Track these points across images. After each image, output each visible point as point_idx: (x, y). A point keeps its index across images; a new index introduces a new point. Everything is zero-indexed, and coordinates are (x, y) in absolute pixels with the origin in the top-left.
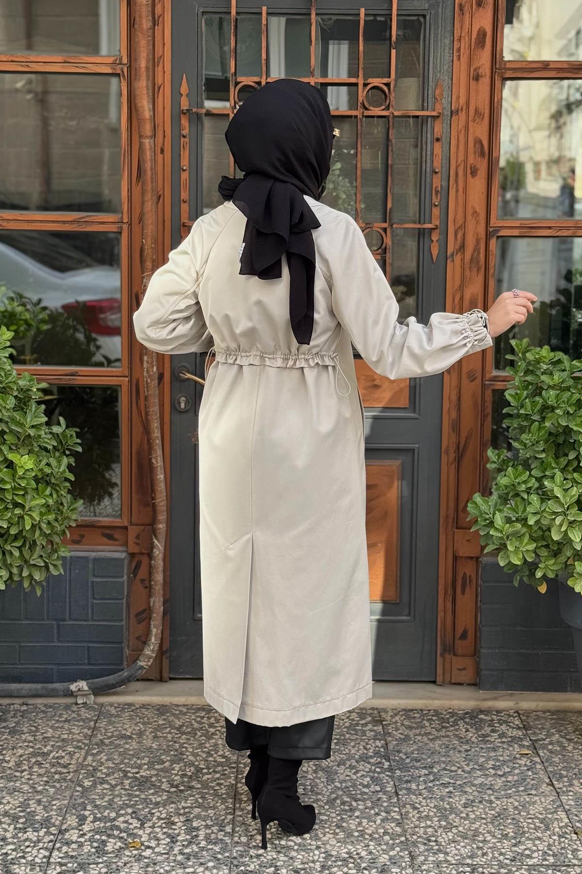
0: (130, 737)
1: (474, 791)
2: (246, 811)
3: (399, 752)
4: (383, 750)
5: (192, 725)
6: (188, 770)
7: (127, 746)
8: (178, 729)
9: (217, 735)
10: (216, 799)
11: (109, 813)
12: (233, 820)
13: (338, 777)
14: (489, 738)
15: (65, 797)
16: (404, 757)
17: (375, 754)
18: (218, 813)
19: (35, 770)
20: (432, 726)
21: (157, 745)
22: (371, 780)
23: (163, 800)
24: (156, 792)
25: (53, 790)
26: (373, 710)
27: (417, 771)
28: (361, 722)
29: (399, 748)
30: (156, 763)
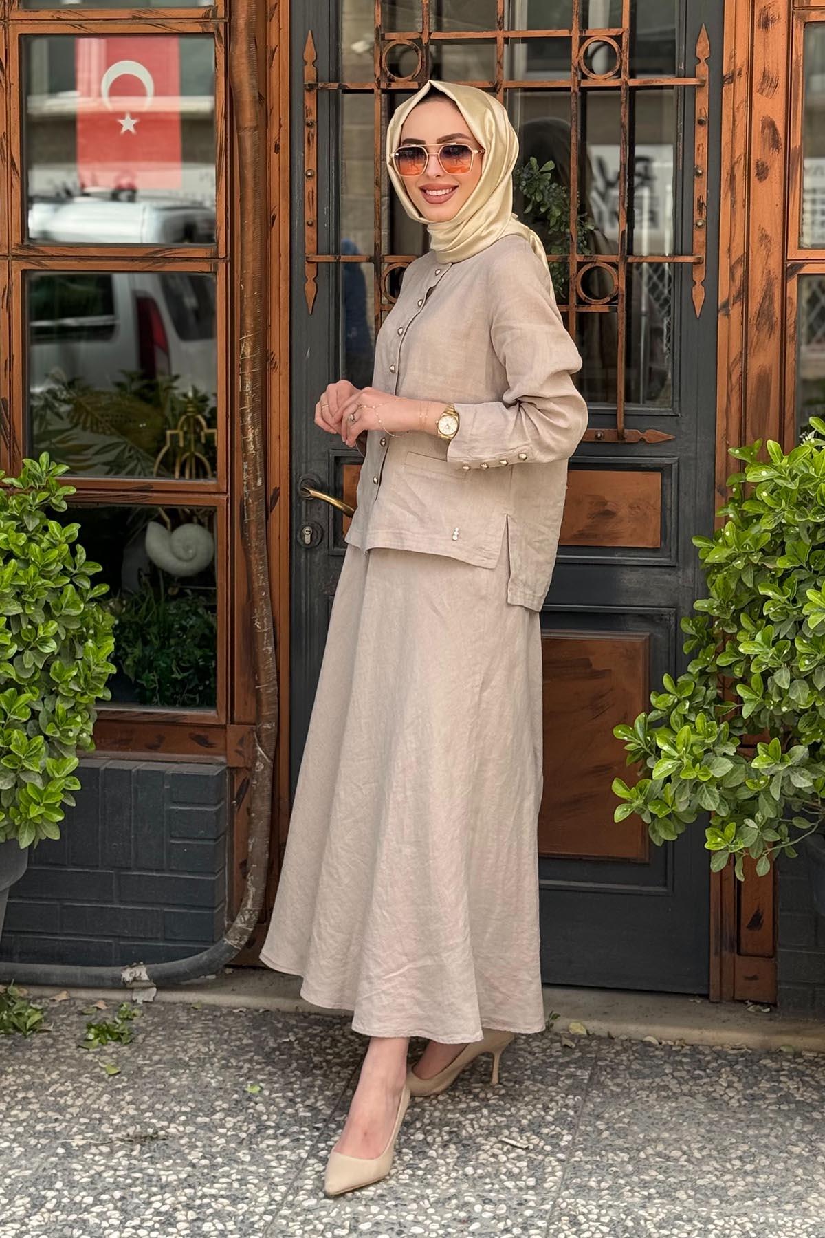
0: (187, 1065)
1: (689, 1196)
2: (299, 1210)
3: (599, 1117)
4: (572, 1113)
5: (294, 1048)
6: (245, 1128)
7: (173, 1080)
8: (268, 1055)
9: (322, 1068)
10: (262, 1184)
11: (83, 1197)
12: (267, 1224)
13: (477, 1159)
14: (761, 1103)
15: (32, 1164)
16: (602, 1127)
17: (556, 1119)
18: (252, 1209)
19: (13, 1113)
20: (675, 1074)
21: (219, 1081)
22: (528, 1166)
23: (179, 1179)
24: (175, 1164)
25: (22, 1149)
26: (591, 1040)
27: (611, 1155)
28: (561, 1060)
29: (601, 1110)
30: (201, 1114)
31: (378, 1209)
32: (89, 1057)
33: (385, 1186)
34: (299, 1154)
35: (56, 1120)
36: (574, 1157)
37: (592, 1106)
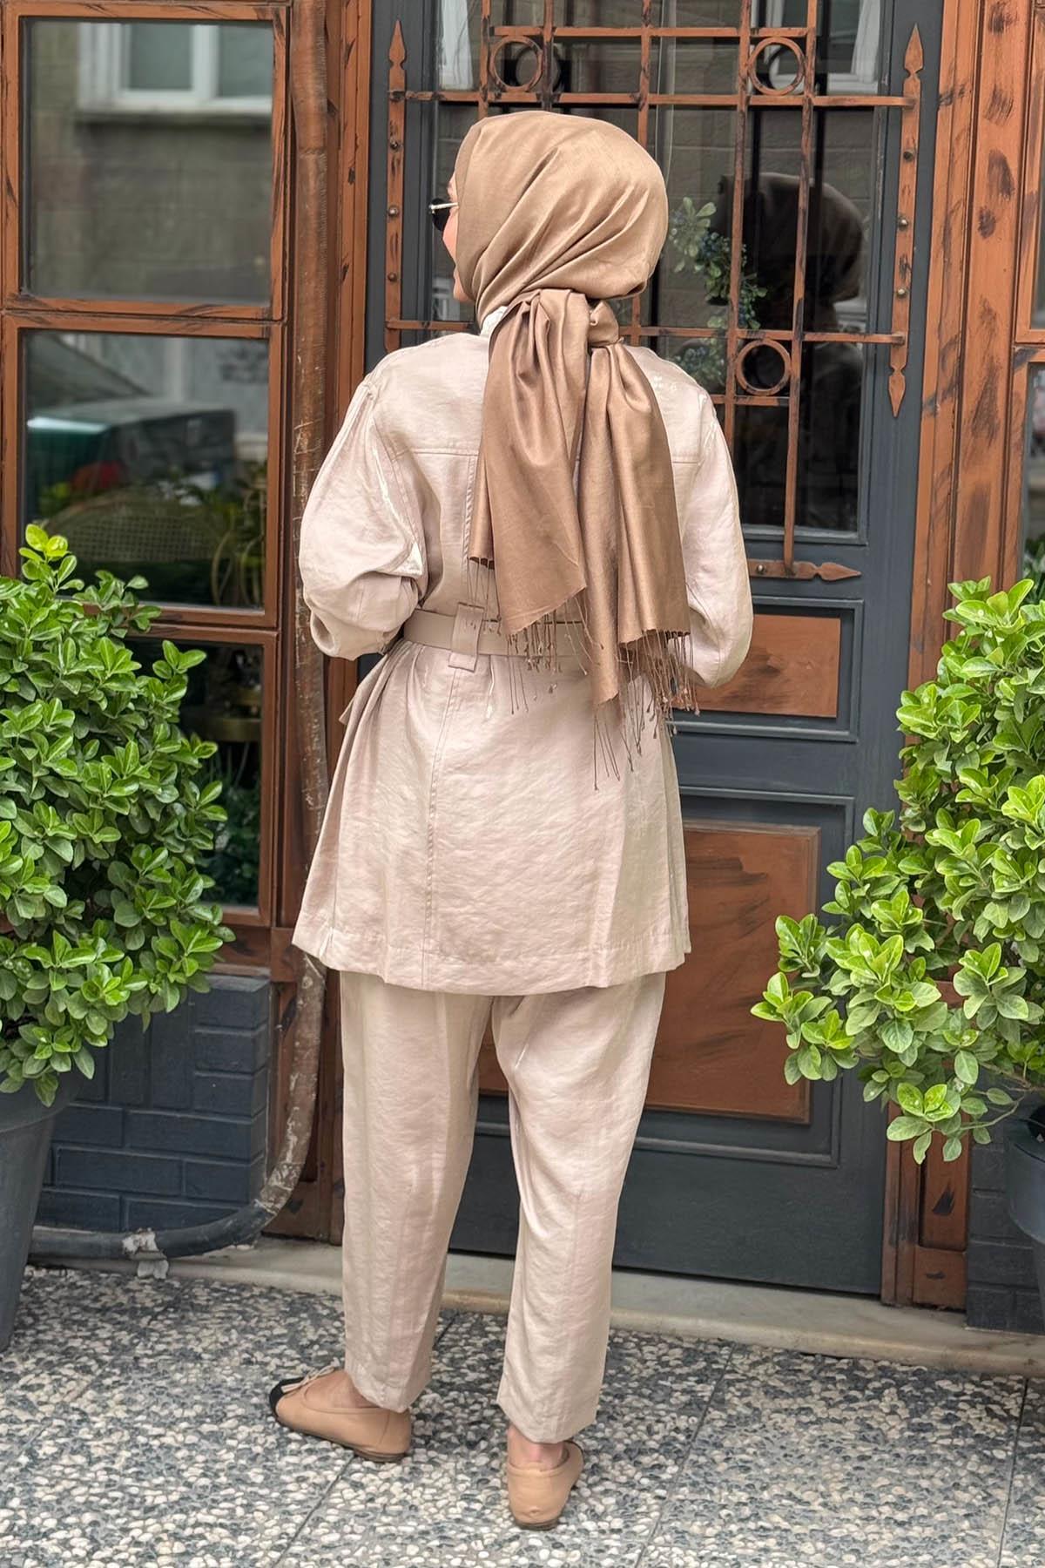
0: (198, 1358)
2: (315, 1546)
3: (718, 1446)
4: (682, 1438)
6: (260, 1441)
7: (178, 1376)
8: (302, 1349)
10: (273, 1512)
11: (43, 1520)
12: (274, 1564)
14: (928, 1435)
16: (718, 1458)
17: (662, 1445)
18: (255, 1543)
20: (827, 1394)
21: (236, 1380)
22: (617, 1503)
24: (166, 1482)
26: (721, 1347)
27: (725, 1493)
28: (678, 1371)
29: (721, 1437)
30: (208, 1420)
31: (417, 1549)
32: (76, 1343)
33: (430, 1521)
34: (326, 1477)
36: (677, 1493)
37: (709, 1430)
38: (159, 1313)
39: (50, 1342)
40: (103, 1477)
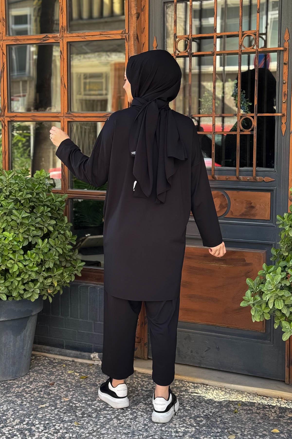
2: (99, 434)
3: (220, 417)
4: (211, 414)
5: (134, 384)
6: (100, 407)
7: (89, 390)
9: (139, 390)
10: (93, 424)
11: (36, 422)
12: (86, 437)
15: (28, 410)
16: (219, 420)
17: (205, 415)
18: (84, 432)
19: (35, 394)
20: (259, 406)
23: (69, 420)
24: (71, 415)
25: (29, 405)
27: (215, 429)
29: (222, 415)
30: (90, 401)
32: (69, 380)
33: (132, 430)
34: (112, 417)
35: (45, 398)
36: (202, 428)
37: (220, 413)
38: (93, 374)
39: (62, 379)
40: (56, 413)
